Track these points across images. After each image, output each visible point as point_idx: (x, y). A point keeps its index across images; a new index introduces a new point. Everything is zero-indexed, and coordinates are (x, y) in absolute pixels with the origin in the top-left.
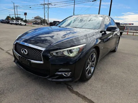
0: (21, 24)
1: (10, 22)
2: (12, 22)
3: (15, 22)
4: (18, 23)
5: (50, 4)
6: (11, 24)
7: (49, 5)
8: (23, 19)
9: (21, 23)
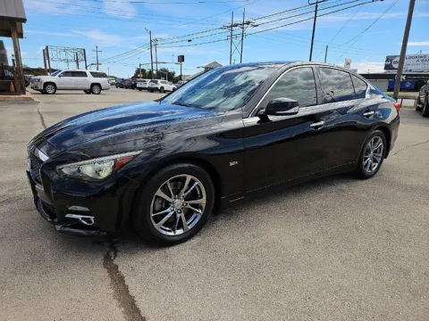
0: (162, 88)
1: (138, 85)
2: (143, 86)
3: (148, 83)
4: (155, 86)
5: (248, 23)
6: (140, 89)
7: (245, 26)
8: (174, 74)
9: (162, 85)
